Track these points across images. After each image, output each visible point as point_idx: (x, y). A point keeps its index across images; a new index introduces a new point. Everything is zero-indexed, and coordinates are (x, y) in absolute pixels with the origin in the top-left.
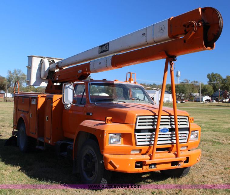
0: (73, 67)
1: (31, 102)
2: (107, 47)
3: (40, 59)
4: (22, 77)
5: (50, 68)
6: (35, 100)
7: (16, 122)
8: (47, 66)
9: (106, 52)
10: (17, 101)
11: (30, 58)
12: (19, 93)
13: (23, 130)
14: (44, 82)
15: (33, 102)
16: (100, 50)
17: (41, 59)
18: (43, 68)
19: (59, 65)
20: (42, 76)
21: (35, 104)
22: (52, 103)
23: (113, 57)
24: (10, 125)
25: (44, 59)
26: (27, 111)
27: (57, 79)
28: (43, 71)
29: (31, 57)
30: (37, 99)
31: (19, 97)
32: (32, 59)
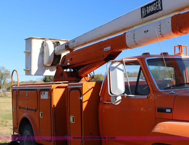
0: (94, 44)
1: (40, 97)
2: (159, 5)
3: (41, 41)
4: (5, 74)
5: (55, 52)
6: (46, 93)
7: (18, 124)
8: (51, 49)
9: (157, 13)
10: (17, 96)
11: (29, 41)
12: (18, 86)
13: (28, 134)
14: (48, 69)
15: (44, 96)
16: (143, 12)
17: (43, 42)
18: (46, 52)
19: (70, 45)
20: (45, 62)
21: (47, 98)
22: (81, 95)
23: (172, 17)
24: (2, 123)
25: (46, 41)
26: (34, 108)
27: (68, 64)
28: (47, 56)
29: (30, 39)
30: (50, 91)
31: (19, 90)
32: (31, 42)
